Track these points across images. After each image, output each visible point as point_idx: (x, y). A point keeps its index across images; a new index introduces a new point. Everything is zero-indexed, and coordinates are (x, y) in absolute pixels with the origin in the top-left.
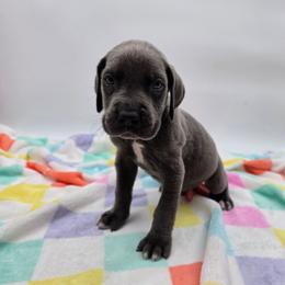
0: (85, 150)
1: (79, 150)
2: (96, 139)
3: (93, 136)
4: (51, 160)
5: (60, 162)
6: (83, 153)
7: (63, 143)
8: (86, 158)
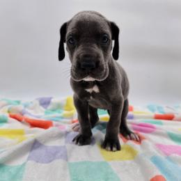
0: (46, 108)
1: (42, 108)
2: (53, 100)
3: (51, 98)
4: (24, 113)
5: (30, 114)
6: (44, 110)
7: (31, 102)
8: (46, 113)
